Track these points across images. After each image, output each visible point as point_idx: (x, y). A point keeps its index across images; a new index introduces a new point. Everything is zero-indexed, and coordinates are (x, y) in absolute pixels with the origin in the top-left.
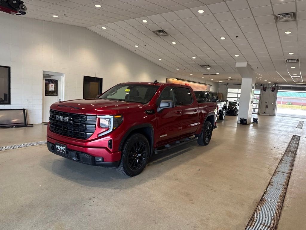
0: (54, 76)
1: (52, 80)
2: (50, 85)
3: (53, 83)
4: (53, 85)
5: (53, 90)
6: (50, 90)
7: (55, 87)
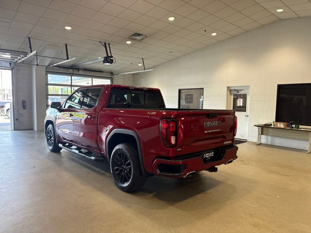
0: (241, 90)
1: (241, 94)
2: (238, 100)
3: (241, 97)
4: (242, 100)
5: (242, 105)
6: (238, 105)
7: (244, 102)
